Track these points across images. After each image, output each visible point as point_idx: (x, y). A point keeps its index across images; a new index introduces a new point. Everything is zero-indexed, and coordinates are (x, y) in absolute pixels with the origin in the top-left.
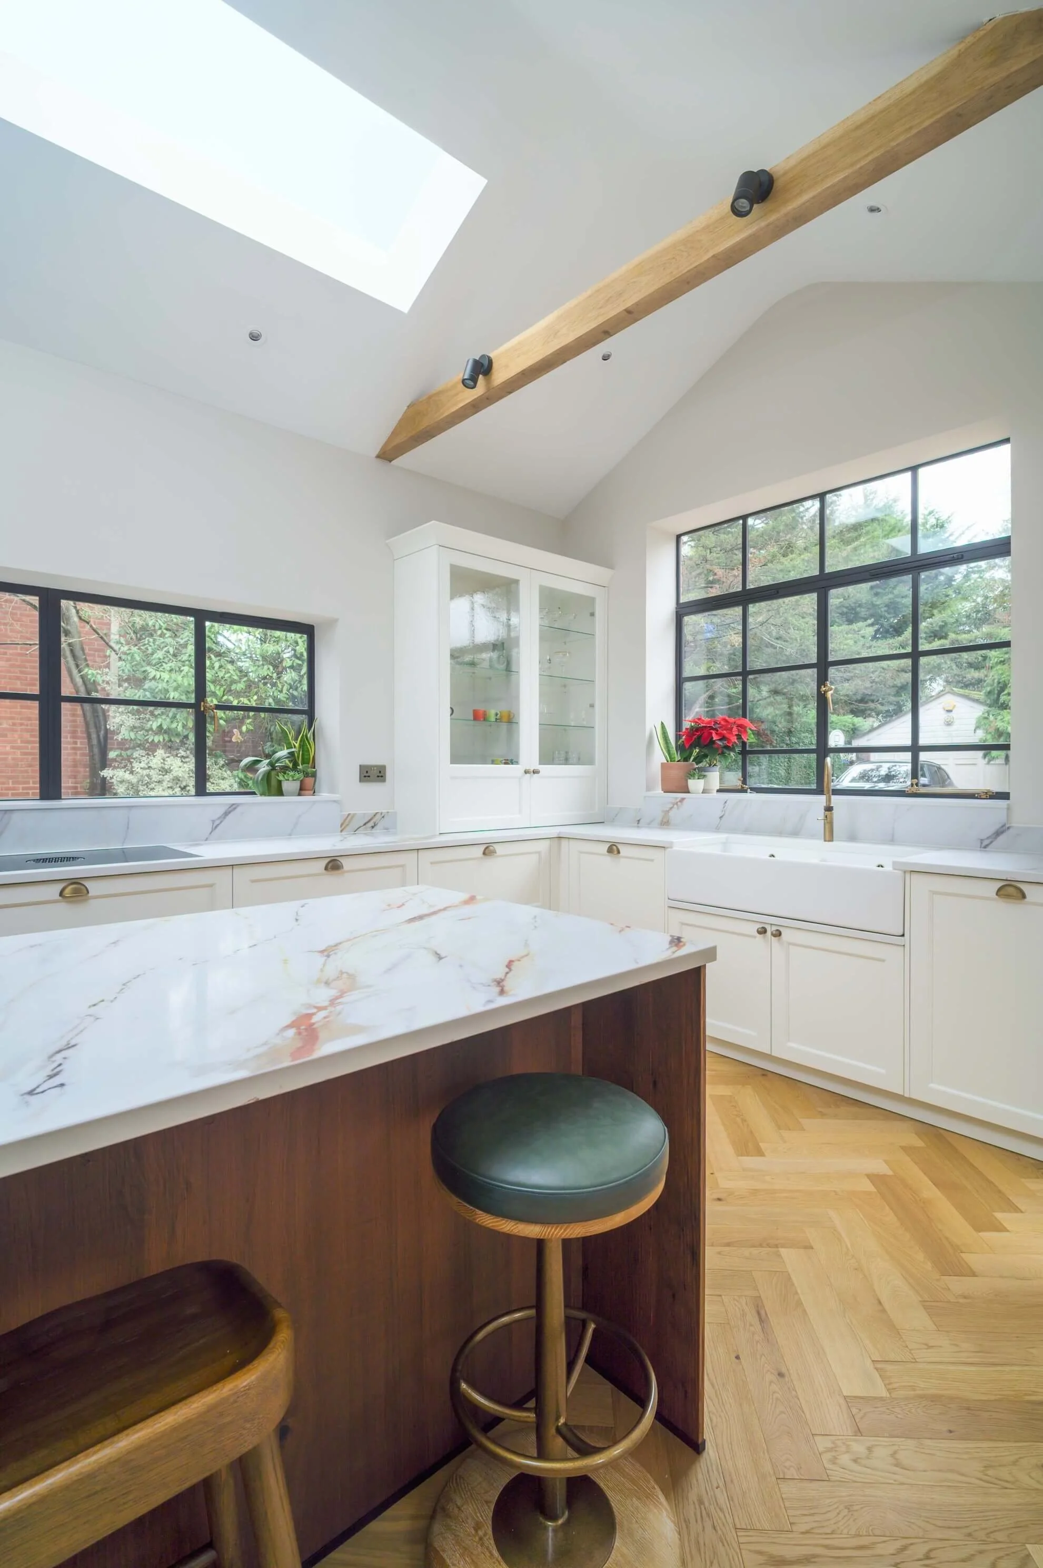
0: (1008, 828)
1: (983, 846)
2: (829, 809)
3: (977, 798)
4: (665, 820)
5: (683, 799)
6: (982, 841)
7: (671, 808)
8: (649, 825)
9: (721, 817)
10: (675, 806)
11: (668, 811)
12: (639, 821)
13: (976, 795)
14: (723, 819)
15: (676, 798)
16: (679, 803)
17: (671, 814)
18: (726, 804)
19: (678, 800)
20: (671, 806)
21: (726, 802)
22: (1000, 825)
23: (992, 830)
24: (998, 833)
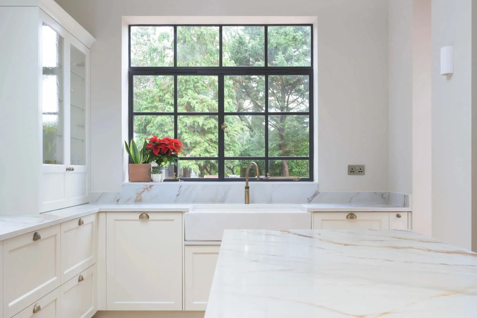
0: (319, 193)
1: (309, 201)
2: (247, 188)
3: (294, 181)
4: (139, 198)
5: (151, 186)
6: (308, 199)
7: (143, 192)
8: (127, 202)
9: (178, 195)
10: (146, 190)
11: (141, 193)
12: (118, 200)
13: (294, 180)
14: (179, 196)
15: (147, 185)
16: (149, 188)
17: (143, 195)
18: (181, 188)
19: (148, 187)
20: (143, 190)
21: (181, 187)
22: (315, 192)
23: (311, 195)
24: (315, 195)
